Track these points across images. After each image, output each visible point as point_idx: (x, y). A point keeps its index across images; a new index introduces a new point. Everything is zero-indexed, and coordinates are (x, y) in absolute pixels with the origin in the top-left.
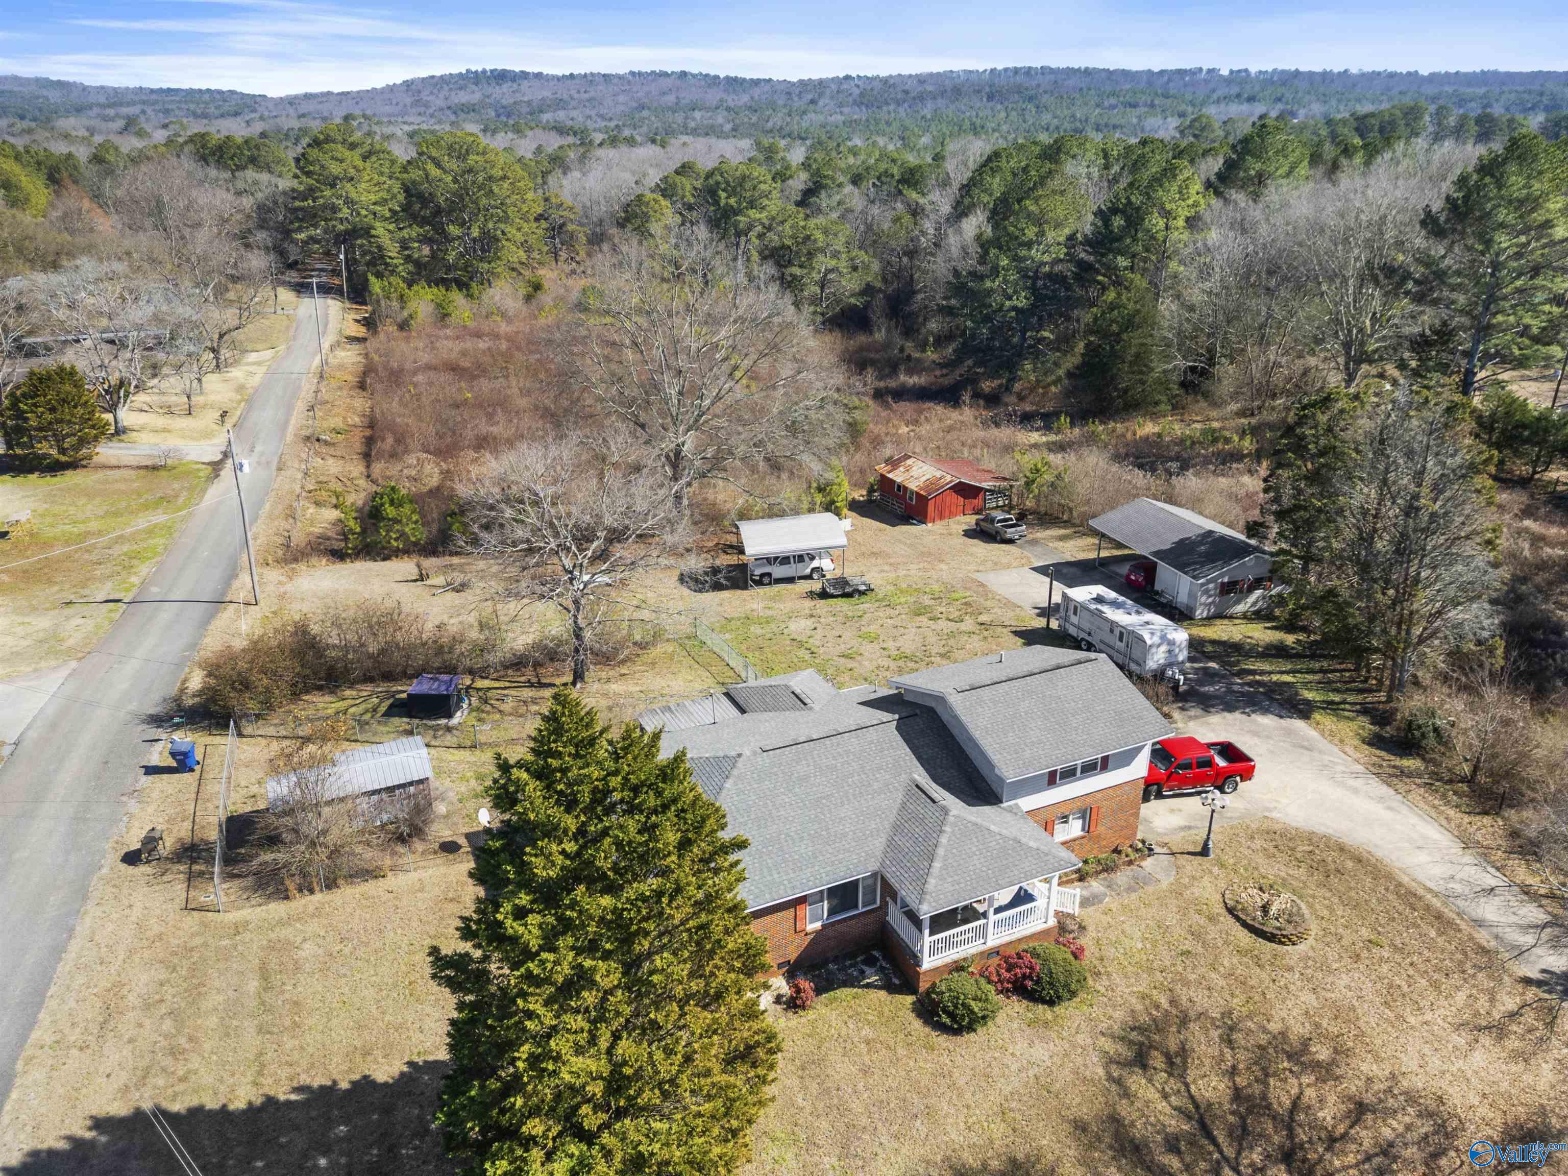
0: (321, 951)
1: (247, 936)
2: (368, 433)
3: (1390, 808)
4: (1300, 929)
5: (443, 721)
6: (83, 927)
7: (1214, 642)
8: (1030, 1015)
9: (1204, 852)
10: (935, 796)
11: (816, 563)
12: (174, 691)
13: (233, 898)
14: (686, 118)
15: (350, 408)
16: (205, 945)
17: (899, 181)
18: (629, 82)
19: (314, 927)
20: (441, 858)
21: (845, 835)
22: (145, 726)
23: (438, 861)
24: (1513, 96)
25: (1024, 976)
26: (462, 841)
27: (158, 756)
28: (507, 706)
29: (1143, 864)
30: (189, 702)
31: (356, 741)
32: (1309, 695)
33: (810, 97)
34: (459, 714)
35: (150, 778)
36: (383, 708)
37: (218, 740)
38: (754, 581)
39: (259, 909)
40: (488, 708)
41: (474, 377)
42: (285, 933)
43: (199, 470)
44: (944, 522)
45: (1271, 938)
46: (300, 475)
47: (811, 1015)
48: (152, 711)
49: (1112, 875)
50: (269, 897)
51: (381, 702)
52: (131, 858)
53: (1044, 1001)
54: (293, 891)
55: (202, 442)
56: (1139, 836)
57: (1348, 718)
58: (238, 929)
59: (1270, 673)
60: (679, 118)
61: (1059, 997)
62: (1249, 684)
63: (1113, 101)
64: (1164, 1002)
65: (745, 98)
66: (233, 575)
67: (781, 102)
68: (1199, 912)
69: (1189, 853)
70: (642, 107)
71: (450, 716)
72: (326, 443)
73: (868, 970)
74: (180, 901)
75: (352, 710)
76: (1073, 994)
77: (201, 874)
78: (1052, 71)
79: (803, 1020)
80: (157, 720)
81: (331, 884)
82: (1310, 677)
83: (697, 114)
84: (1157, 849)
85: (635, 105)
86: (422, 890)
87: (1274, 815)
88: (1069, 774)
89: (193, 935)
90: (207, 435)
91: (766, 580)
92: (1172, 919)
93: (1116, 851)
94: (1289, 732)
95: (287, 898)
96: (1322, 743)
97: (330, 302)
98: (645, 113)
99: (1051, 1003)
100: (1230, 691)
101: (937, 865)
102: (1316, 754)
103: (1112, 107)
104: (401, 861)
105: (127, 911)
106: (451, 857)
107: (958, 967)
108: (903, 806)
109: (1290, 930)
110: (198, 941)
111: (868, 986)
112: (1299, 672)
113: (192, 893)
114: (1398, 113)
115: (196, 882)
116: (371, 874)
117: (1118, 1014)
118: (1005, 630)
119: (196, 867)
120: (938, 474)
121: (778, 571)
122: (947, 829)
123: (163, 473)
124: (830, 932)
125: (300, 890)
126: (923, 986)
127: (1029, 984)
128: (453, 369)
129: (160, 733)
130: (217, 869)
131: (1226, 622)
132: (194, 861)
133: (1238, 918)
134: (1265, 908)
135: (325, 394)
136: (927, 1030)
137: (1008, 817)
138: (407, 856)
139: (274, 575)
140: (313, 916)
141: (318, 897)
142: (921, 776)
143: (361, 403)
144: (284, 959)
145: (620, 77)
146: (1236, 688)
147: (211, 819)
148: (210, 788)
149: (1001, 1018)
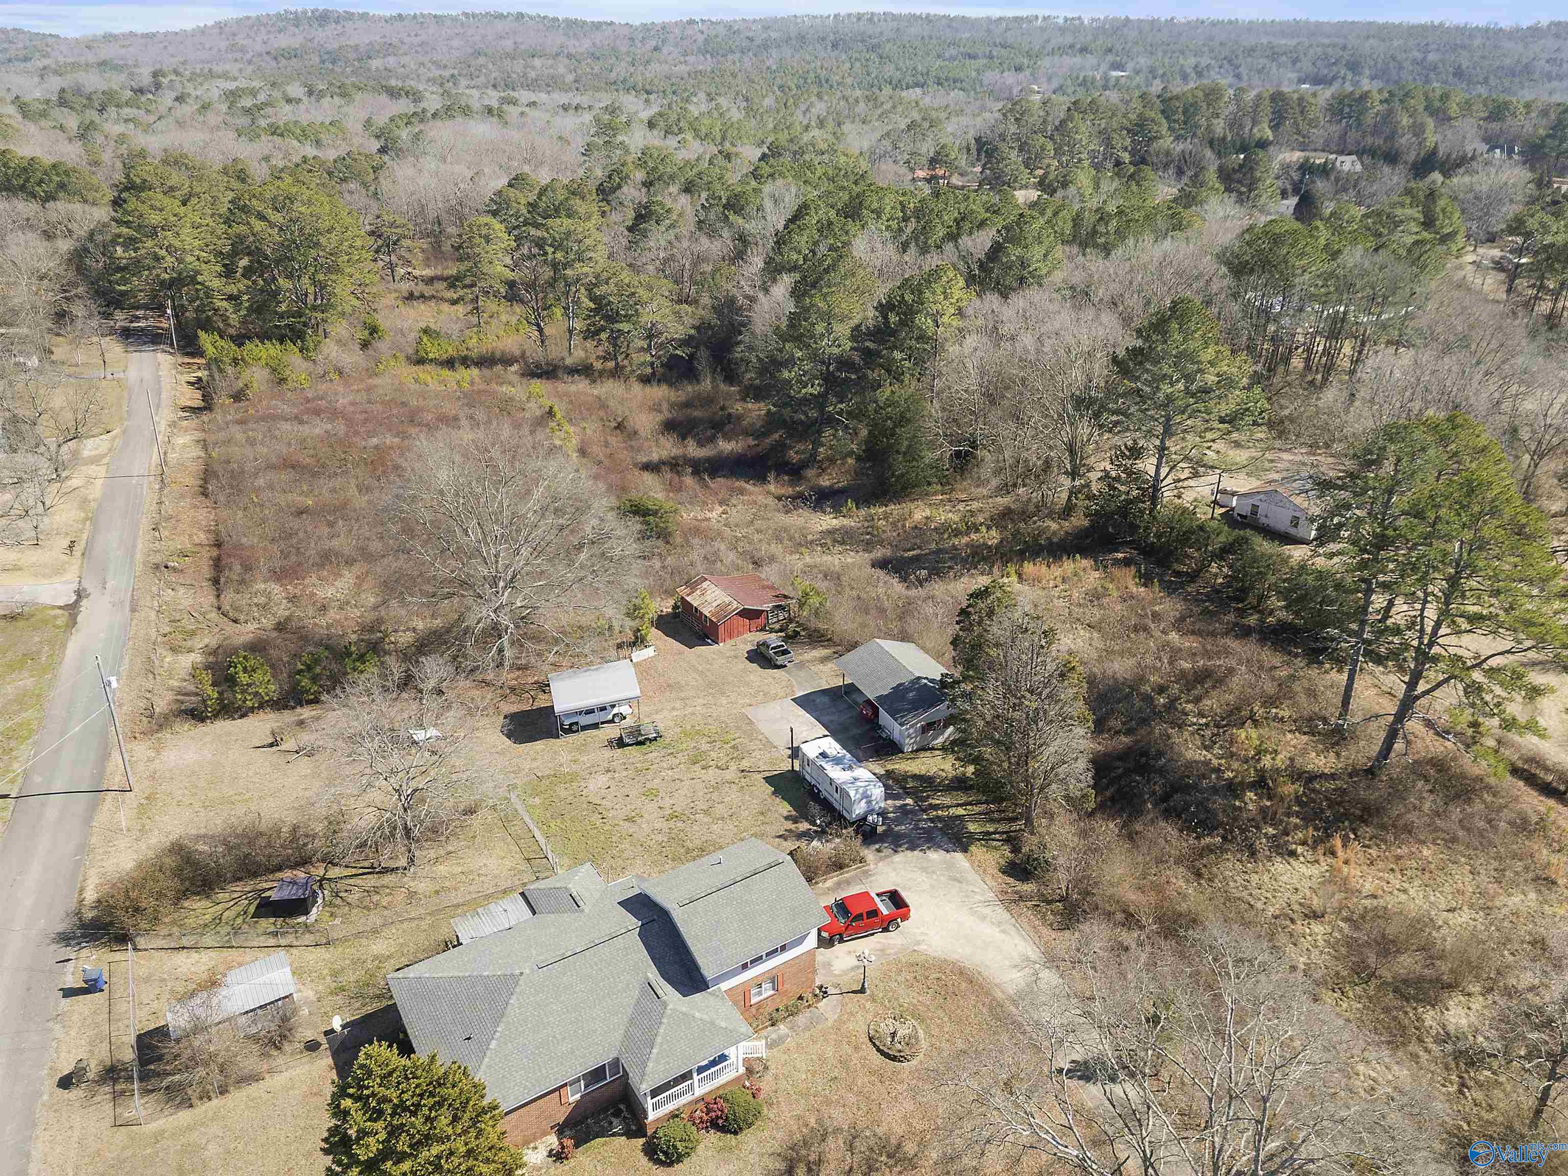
0: (221, 1150)
1: (164, 1143)
2: (215, 552)
3: (1003, 931)
4: (913, 1050)
5: (302, 919)
6: (38, 1150)
7: (915, 777)
8: (721, 1144)
9: (862, 991)
10: (660, 992)
11: (615, 711)
12: (73, 905)
13: (150, 1111)
14: (526, 67)
15: (195, 523)
16: (134, 1155)
17: (725, 207)
18: (462, 25)
19: (215, 1129)
20: (307, 1055)
21: (595, 1031)
22: (54, 947)
23: (304, 1060)
24: (1319, 50)
25: (717, 1117)
26: (323, 1040)
27: (72, 980)
28: (353, 898)
29: (820, 1005)
30: (89, 915)
31: (232, 947)
32: (972, 827)
33: (654, 43)
34: (314, 910)
35: (68, 1000)
36: (252, 909)
37: (118, 956)
38: (563, 730)
39: (171, 1119)
40: (338, 901)
41: (315, 475)
42: (194, 1136)
43: (55, 617)
44: (732, 642)
45: (894, 1059)
46: (153, 615)
47: (572, 1162)
48: (61, 927)
49: (796, 1018)
50: (178, 1106)
51: (250, 904)
52: (65, 1083)
53: (731, 1133)
54: (195, 1101)
55: (56, 579)
56: (818, 983)
57: (995, 848)
58: (158, 1136)
59: (949, 807)
60: (518, 66)
61: (741, 1129)
62: (932, 820)
63: (953, 51)
64: (812, 1122)
65: (587, 44)
66: (104, 756)
67: (624, 49)
68: (849, 1043)
69: (853, 992)
70: (478, 53)
71: (306, 913)
72: (175, 569)
73: (615, 1121)
74: (109, 1121)
75: (226, 914)
76: (750, 1125)
77: (123, 1092)
78: (895, 17)
79: (567, 1168)
80: (65, 939)
81: (223, 1091)
82: (977, 809)
83: (537, 62)
84: (831, 990)
85: (470, 51)
86: (292, 1088)
87: (923, 947)
88: (757, 960)
89: (124, 1148)
90: (58, 570)
91: (575, 728)
92: (829, 1052)
93: (801, 998)
94: (950, 866)
95: (191, 1106)
96: (972, 876)
97: (160, 356)
98: (482, 60)
99: (735, 1133)
100: (917, 828)
101: (655, 1051)
102: (964, 886)
103: (953, 58)
104: (274, 1064)
105: (69, 1133)
106: (314, 1055)
107: (674, 1115)
108: (638, 1002)
109: (907, 1051)
110: (128, 1153)
111: (613, 1135)
112: (970, 804)
113: (118, 1110)
114: (1201, 94)
115: (119, 1101)
116: (253, 1078)
117: (780, 1135)
118: (759, 776)
119: (118, 1087)
120: (728, 599)
121: (585, 720)
122: (665, 1020)
123: (21, 624)
124: (588, 1098)
125: (201, 1098)
126: (650, 1132)
127: (720, 1122)
128: (293, 467)
129: (69, 952)
130: (136, 1086)
131: (928, 754)
132: (115, 1081)
133: (874, 1045)
134: (893, 1035)
135: (169, 508)
136: (651, 1164)
137: (711, 998)
138: (280, 1060)
139: (141, 750)
140: (212, 1120)
141: (215, 1102)
142: (653, 974)
143: (204, 516)
144: (195, 1160)
145: (454, 19)
146: (922, 825)
147: (124, 1039)
148: (121, 1007)
149: (700, 1148)
